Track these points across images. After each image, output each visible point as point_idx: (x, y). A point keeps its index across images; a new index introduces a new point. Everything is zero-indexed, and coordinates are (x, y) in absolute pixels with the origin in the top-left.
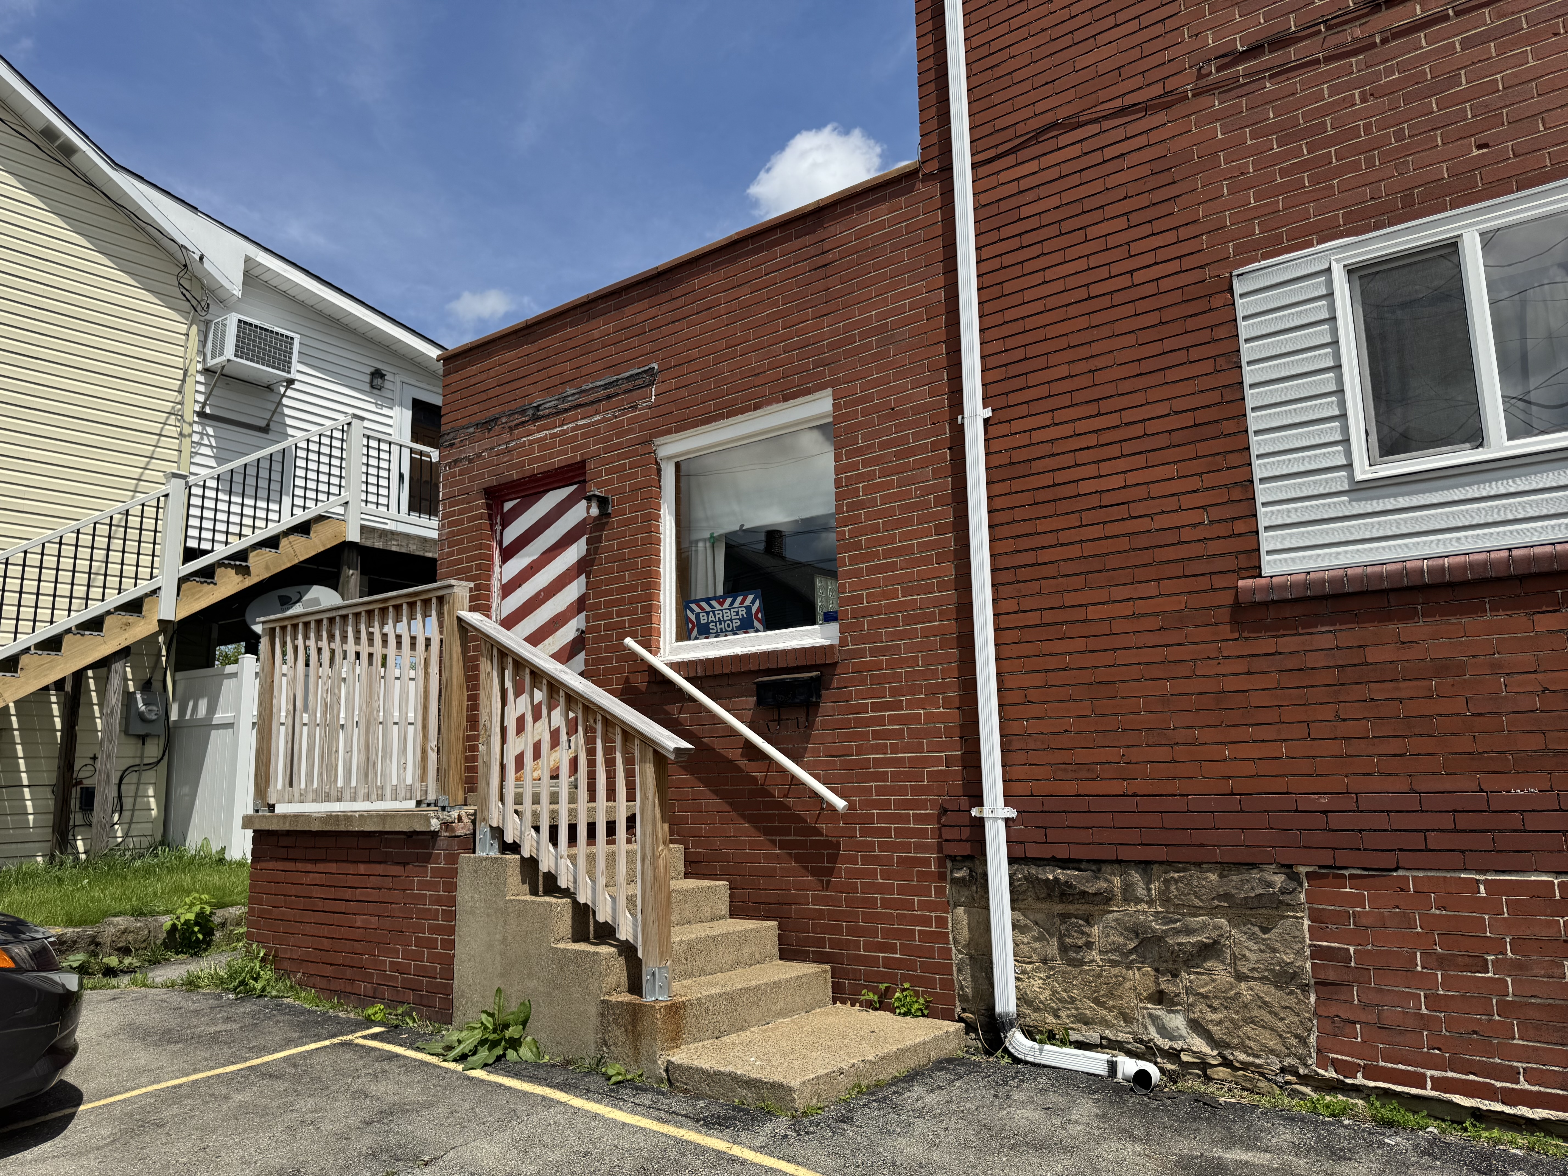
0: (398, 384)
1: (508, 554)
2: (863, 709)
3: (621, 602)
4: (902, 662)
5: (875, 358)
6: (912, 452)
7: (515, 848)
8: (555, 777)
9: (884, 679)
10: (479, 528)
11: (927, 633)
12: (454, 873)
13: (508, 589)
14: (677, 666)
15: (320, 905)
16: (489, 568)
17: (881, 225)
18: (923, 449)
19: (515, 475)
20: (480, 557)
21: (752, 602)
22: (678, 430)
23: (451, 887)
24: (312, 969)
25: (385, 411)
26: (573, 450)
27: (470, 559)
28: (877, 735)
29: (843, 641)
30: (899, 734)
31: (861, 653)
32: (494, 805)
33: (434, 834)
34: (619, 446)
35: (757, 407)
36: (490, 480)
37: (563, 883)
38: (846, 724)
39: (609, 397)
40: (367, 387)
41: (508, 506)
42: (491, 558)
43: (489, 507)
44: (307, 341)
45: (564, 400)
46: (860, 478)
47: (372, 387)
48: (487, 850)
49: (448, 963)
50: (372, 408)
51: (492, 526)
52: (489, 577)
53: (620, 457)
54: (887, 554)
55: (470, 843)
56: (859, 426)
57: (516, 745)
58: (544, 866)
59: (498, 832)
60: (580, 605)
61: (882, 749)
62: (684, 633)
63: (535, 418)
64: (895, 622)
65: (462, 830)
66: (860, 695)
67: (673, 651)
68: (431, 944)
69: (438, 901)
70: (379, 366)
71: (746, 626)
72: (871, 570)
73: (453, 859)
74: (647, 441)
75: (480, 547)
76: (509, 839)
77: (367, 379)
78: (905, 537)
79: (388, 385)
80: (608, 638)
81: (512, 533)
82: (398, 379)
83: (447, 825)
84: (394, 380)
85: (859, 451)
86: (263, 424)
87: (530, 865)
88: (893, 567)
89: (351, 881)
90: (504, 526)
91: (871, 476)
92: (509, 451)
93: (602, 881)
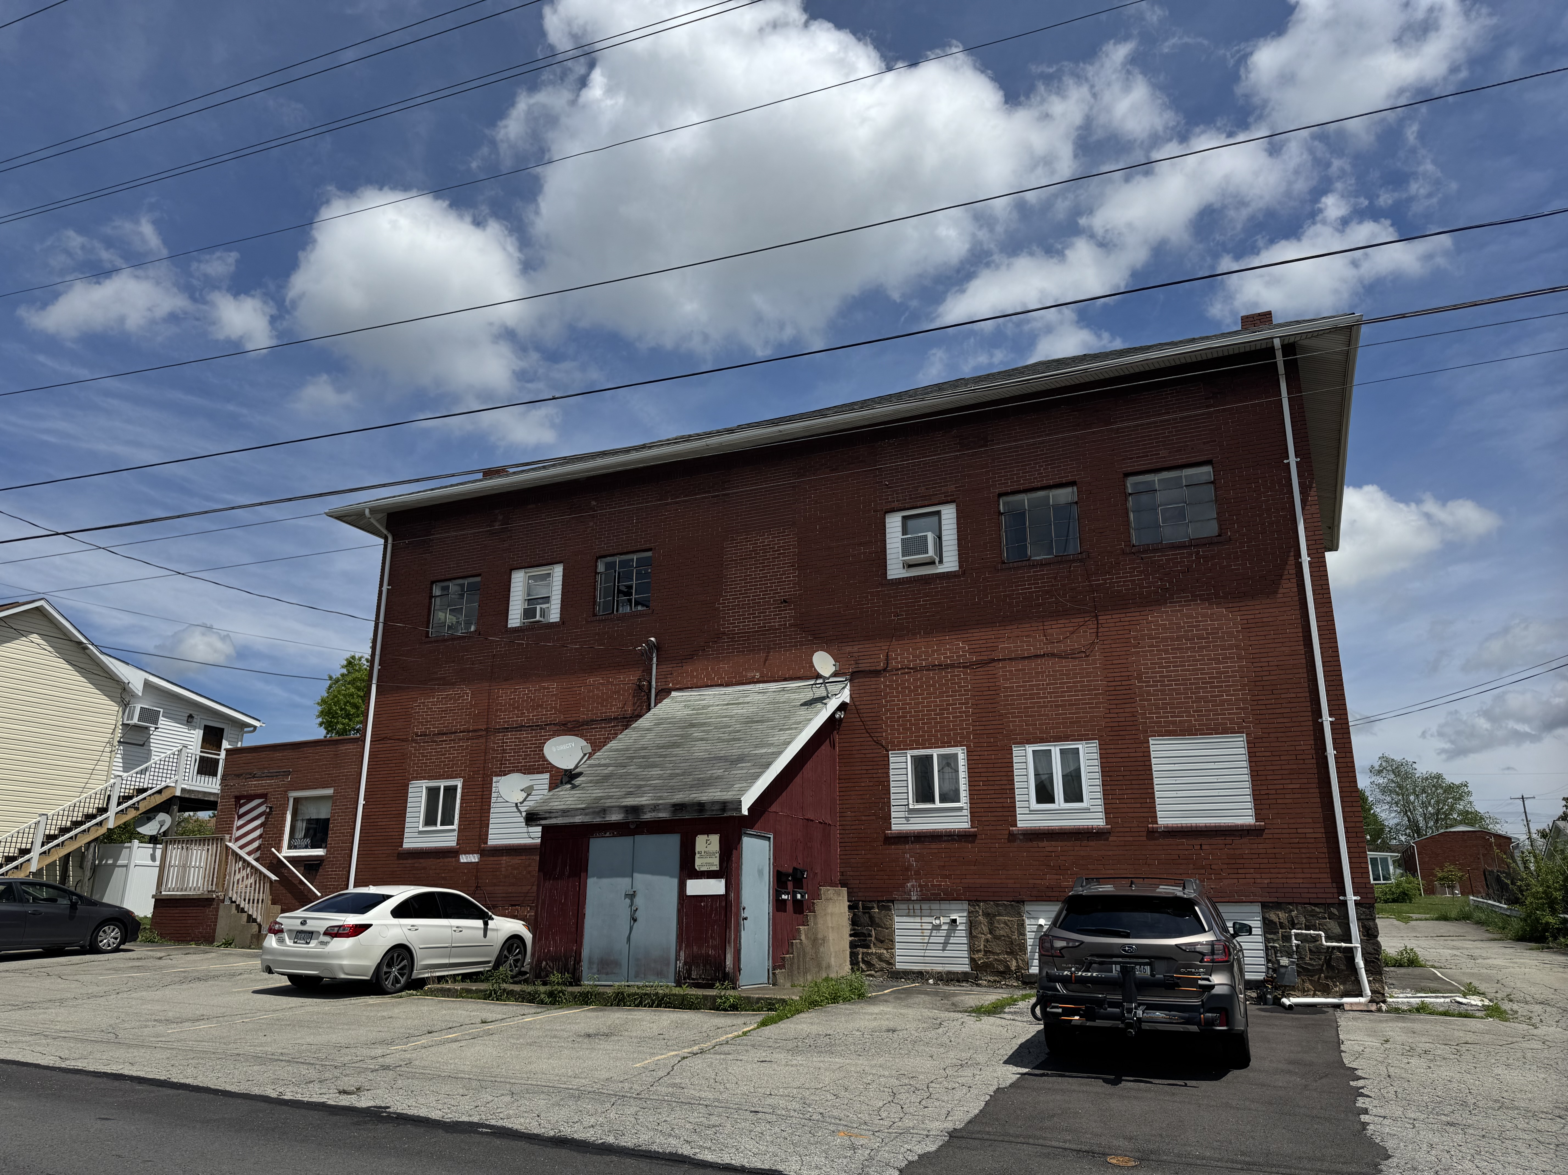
0: (199, 720)
1: (240, 817)
2: (328, 871)
3: (273, 837)
4: (338, 861)
5: (344, 782)
6: (348, 808)
7: (235, 902)
8: (246, 887)
9: (334, 864)
10: (232, 808)
11: (345, 854)
12: (218, 908)
13: (239, 828)
14: (285, 857)
15: (177, 918)
16: (234, 821)
17: (350, 749)
18: (350, 808)
19: (245, 793)
20: (231, 818)
21: (308, 841)
22: (294, 790)
23: (217, 911)
24: (172, 935)
25: (192, 732)
26: (264, 789)
27: (227, 818)
28: (331, 878)
29: (327, 854)
30: (335, 878)
31: (330, 858)
32: (231, 892)
33: (214, 899)
34: (278, 791)
35: (316, 788)
36: (237, 794)
37: (246, 910)
38: (324, 875)
39: (277, 776)
40: (185, 722)
41: (242, 801)
42: (234, 818)
43: (235, 801)
44: (166, 711)
45: (263, 773)
46: (336, 813)
47: (188, 722)
48: (227, 902)
49: (214, 930)
50: (187, 731)
51: (236, 808)
52: (233, 824)
53: (278, 794)
54: (339, 833)
55: (223, 901)
56: (338, 799)
57: (238, 876)
58: (242, 906)
59: (231, 899)
60: (260, 836)
61: (331, 882)
62: (290, 847)
63: (254, 777)
64: (338, 850)
65: (221, 898)
66: (328, 868)
67: (286, 853)
68: (210, 926)
69: (213, 915)
70: (191, 712)
71: (306, 847)
72: (336, 837)
73: (218, 905)
74: (286, 791)
75: (231, 814)
76: (233, 900)
77: (186, 719)
78: (344, 829)
79: (195, 720)
80: (268, 847)
81: (242, 810)
82: (199, 717)
83: (217, 896)
84: (197, 720)
85: (337, 806)
86: (141, 743)
87: (238, 906)
88: (340, 837)
89: (189, 911)
90: (240, 808)
91: (339, 813)
92: (244, 785)
93: (255, 909)
